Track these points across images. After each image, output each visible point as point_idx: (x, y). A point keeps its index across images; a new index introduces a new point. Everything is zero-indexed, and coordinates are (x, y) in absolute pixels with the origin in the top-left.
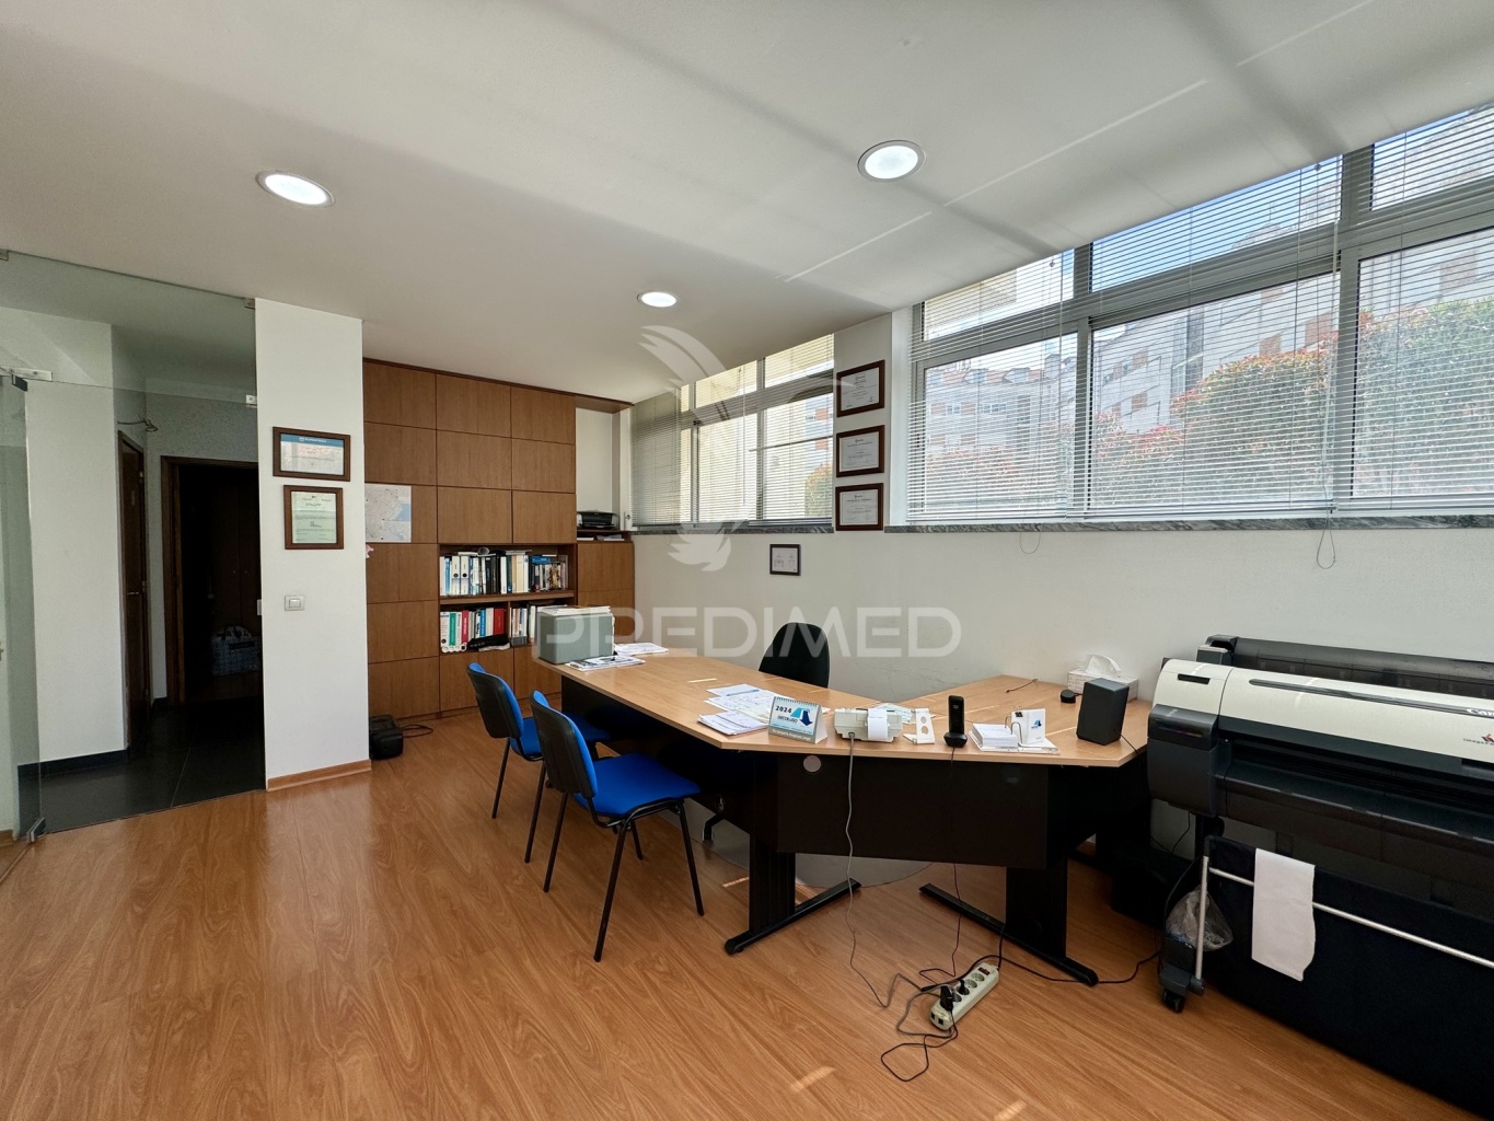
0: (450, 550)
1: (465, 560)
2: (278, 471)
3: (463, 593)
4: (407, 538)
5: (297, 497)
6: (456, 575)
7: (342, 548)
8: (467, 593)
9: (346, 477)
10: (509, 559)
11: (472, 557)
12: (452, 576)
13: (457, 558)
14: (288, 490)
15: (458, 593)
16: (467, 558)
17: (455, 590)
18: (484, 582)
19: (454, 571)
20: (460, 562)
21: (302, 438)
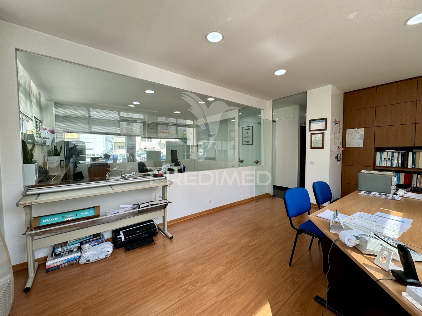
0: (382, 150)
1: (390, 153)
2: (310, 130)
3: (388, 166)
4: (362, 145)
5: (313, 135)
6: (385, 159)
7: (324, 148)
8: (390, 165)
9: (325, 129)
10: (414, 154)
11: (394, 152)
12: (383, 159)
13: (386, 153)
14: (312, 134)
15: (385, 165)
16: (391, 153)
17: (384, 164)
18: (400, 162)
19: (384, 157)
20: (387, 154)
21: (315, 121)
